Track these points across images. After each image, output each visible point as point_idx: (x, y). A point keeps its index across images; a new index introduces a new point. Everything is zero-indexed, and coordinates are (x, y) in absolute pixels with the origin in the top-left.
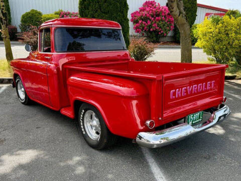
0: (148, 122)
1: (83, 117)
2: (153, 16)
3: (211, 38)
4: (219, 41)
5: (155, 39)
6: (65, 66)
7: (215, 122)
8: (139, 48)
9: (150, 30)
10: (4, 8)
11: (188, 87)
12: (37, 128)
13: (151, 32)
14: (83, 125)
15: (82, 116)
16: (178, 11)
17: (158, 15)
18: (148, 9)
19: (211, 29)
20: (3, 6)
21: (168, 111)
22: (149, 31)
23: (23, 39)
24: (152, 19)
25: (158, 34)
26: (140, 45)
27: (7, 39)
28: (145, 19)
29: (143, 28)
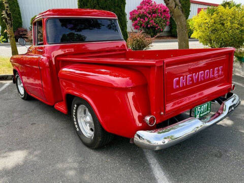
0: (148, 118)
1: (76, 113)
2: (149, 14)
3: (207, 28)
4: (214, 31)
5: (152, 34)
6: (57, 58)
7: (225, 113)
8: (138, 41)
9: (147, 26)
10: (8, 9)
11: (194, 74)
12: (32, 124)
13: (148, 28)
14: (77, 121)
15: (74, 111)
16: (174, 3)
17: (155, 12)
18: (145, 7)
19: (206, 19)
20: (7, 7)
21: (171, 104)
22: (147, 28)
23: (27, 38)
24: (149, 16)
25: (155, 30)
26: (138, 38)
27: (12, 38)
28: (143, 16)
29: (141, 25)
